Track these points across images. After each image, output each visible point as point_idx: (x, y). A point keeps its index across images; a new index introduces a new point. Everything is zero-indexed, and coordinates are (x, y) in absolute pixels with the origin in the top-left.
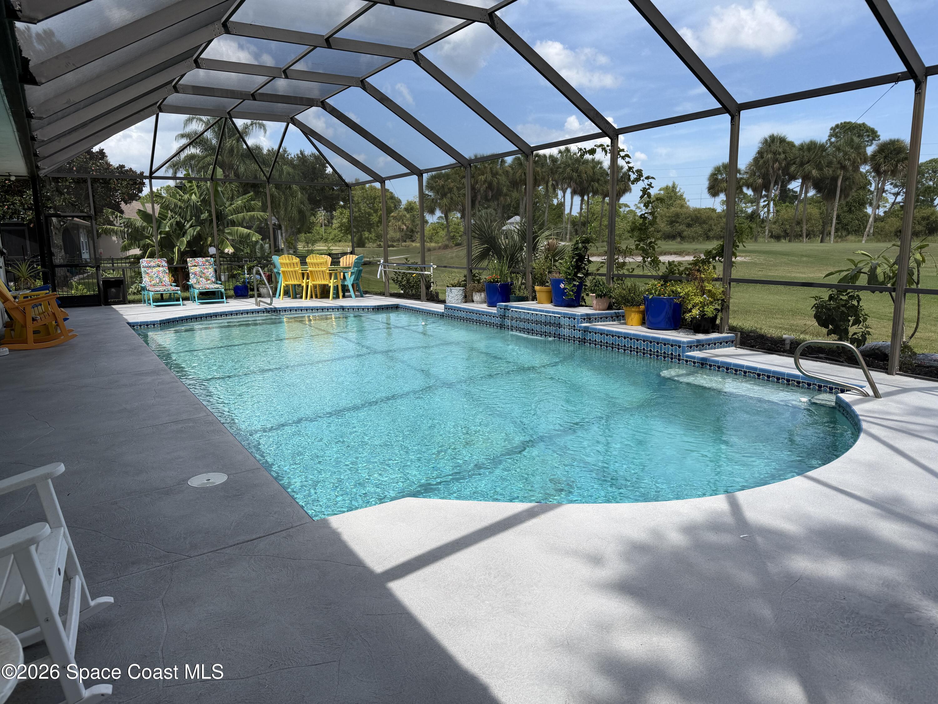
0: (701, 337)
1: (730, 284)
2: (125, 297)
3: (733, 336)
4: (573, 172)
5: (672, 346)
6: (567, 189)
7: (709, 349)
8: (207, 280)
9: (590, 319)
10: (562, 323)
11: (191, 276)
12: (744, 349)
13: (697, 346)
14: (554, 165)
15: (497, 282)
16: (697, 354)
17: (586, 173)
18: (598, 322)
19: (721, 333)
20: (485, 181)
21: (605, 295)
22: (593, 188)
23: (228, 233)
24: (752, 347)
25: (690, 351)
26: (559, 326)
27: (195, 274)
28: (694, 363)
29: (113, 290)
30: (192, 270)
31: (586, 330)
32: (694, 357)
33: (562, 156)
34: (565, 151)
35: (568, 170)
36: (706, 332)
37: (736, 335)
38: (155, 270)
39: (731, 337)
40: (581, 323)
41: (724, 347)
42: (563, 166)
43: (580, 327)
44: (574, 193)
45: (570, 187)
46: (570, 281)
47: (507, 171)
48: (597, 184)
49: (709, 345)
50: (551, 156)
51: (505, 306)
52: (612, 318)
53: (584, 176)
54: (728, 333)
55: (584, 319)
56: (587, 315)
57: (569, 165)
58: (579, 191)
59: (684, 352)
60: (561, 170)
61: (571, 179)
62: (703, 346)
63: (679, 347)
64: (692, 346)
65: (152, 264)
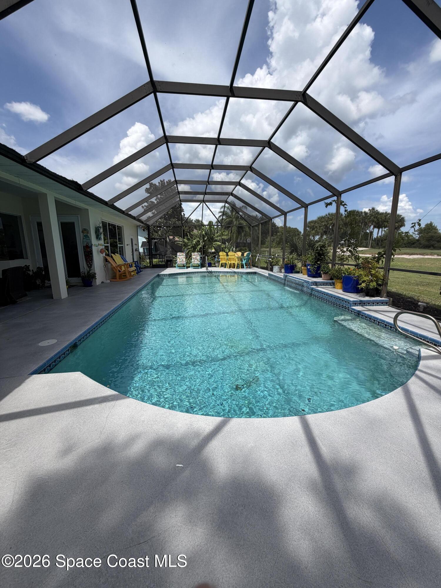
0: (367, 298)
1: (389, 271)
2: (172, 265)
3: (388, 300)
4: (375, 218)
5: (346, 302)
6: (371, 226)
7: (369, 306)
8: (197, 260)
9: (317, 284)
10: (304, 285)
11: (193, 259)
12: (393, 307)
13: (360, 304)
14: (366, 215)
15: (289, 264)
16: (358, 308)
17: (381, 218)
18: (322, 286)
19: (381, 297)
20: (332, 223)
21: (327, 273)
22: (384, 225)
23: (214, 244)
24: (398, 307)
25: (355, 306)
26: (303, 286)
27: (194, 258)
28: (355, 313)
29: (169, 263)
30: (193, 257)
31: (312, 289)
32: (355, 310)
33: (370, 212)
34: (372, 210)
35: (372, 217)
36: (373, 296)
37: (390, 299)
38: (181, 257)
39: (386, 300)
40: (312, 285)
41: (380, 305)
42: (370, 216)
43: (310, 287)
44: (375, 227)
45: (373, 225)
46: (312, 265)
47: (343, 219)
48: (386, 223)
49: (369, 303)
50: (365, 212)
51: (286, 275)
52: (330, 284)
53: (380, 220)
54: (385, 298)
55: (313, 284)
56: (315, 282)
57: (373, 216)
58: (378, 226)
59: (351, 306)
60: (369, 218)
61: (373, 221)
62: (364, 304)
63: (349, 303)
64: (355, 303)
65: (181, 254)
